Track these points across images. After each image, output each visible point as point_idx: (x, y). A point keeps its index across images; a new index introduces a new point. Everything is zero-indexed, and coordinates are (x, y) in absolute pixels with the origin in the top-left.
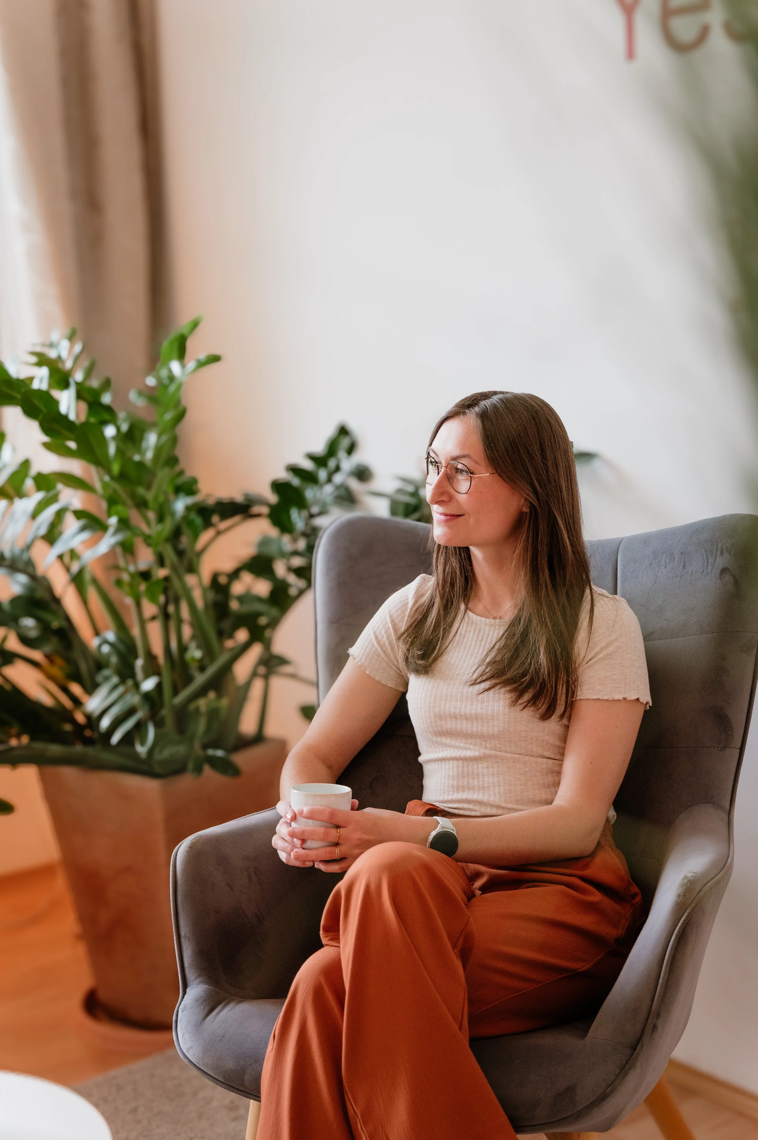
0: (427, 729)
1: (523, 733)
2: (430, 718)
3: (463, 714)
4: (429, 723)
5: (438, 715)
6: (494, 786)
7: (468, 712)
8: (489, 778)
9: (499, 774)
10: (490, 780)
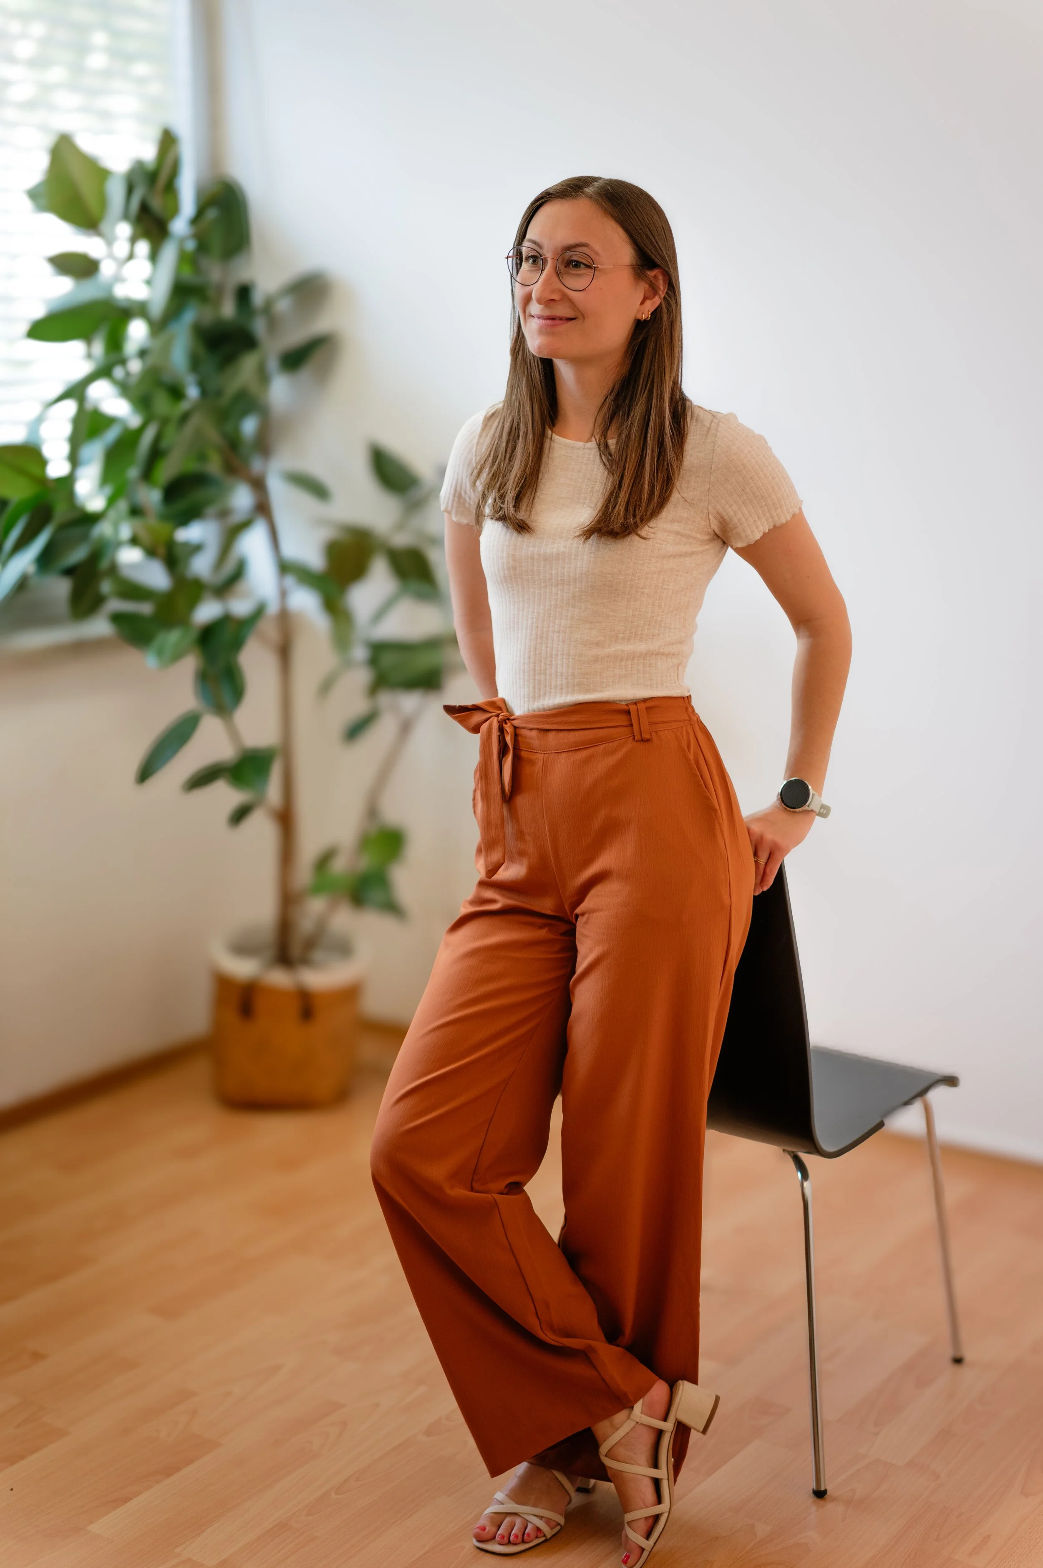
0: (497, 573)
1: (609, 576)
2: (502, 558)
3: (542, 554)
4: (500, 565)
5: (512, 555)
6: (563, 655)
7: (548, 551)
8: (558, 645)
9: (571, 641)
10: (560, 647)
